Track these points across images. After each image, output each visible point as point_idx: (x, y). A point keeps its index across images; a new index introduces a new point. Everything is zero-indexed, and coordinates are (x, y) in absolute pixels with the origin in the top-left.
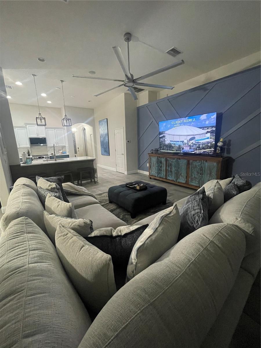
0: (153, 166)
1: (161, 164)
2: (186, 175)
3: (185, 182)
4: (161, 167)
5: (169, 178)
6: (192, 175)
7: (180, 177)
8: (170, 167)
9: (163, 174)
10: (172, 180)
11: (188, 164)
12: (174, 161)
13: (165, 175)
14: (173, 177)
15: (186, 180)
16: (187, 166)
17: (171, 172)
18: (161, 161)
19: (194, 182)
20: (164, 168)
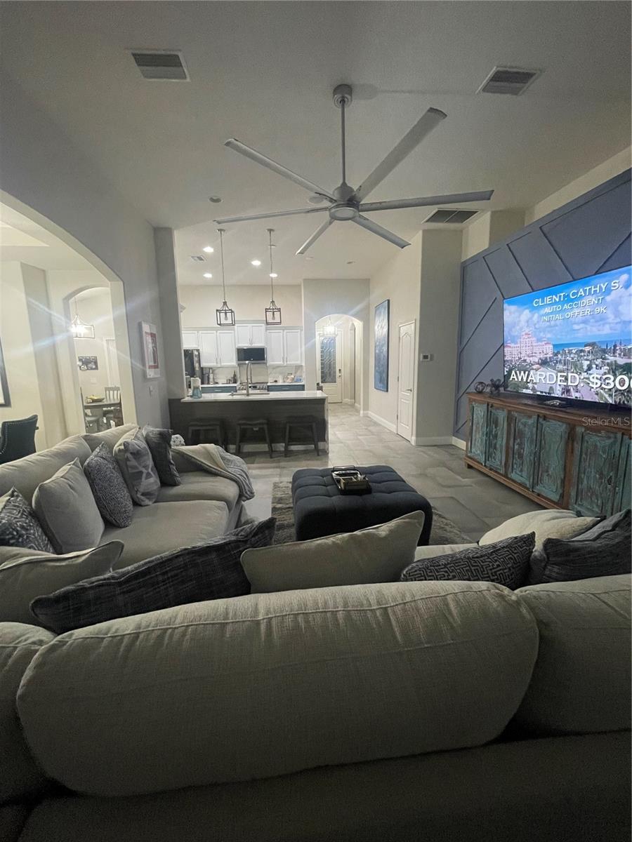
0: (476, 431)
1: (496, 427)
2: (562, 476)
3: (558, 497)
4: (496, 436)
5: (513, 476)
6: (579, 480)
7: (545, 478)
8: (519, 440)
9: (499, 458)
10: (520, 484)
11: (571, 437)
12: (530, 421)
13: (503, 464)
14: (524, 474)
15: (560, 491)
16: (567, 443)
17: (521, 456)
18: (497, 418)
19: (585, 503)
20: (501, 442)
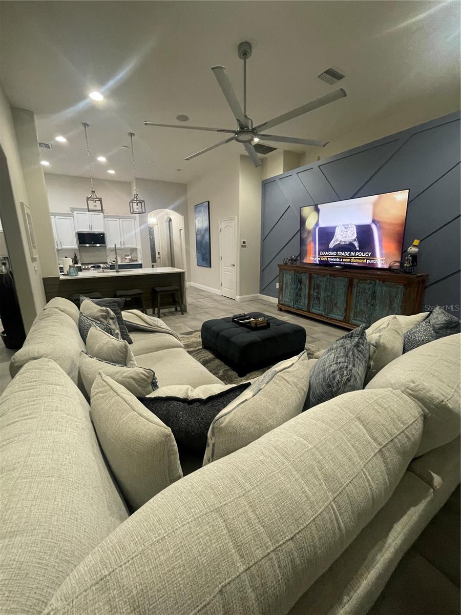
0: (286, 288)
1: (300, 284)
2: (345, 306)
3: (343, 318)
4: (301, 289)
5: (313, 310)
6: (356, 307)
7: (335, 310)
8: (317, 290)
9: (304, 302)
10: (318, 315)
11: (350, 285)
12: (325, 279)
13: (306, 305)
14: (321, 308)
15: (344, 314)
16: (348, 288)
17: (318, 299)
18: (301, 279)
19: (358, 318)
20: (305, 291)
